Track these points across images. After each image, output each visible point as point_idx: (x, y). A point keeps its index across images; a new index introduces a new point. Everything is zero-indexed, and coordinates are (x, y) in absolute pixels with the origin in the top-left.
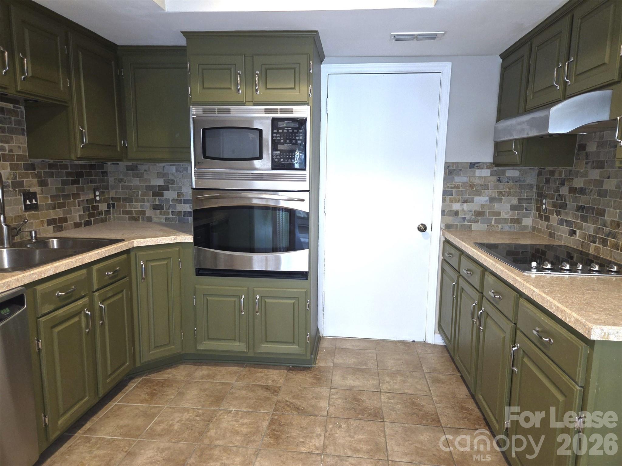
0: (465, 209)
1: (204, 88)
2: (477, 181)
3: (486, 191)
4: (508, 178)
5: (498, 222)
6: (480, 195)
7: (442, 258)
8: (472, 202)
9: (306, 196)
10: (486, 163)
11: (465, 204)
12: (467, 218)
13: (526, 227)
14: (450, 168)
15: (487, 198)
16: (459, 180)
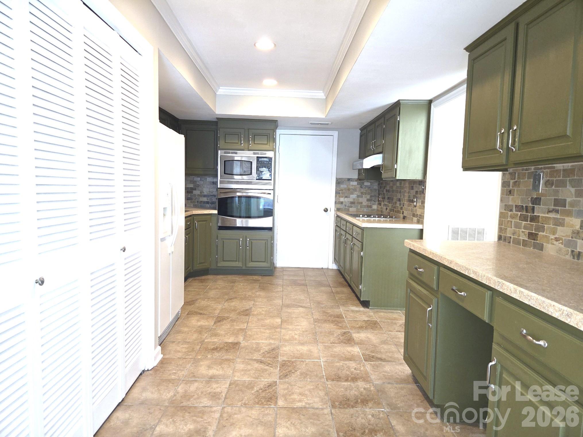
0: (346, 201)
1: (225, 143)
2: (351, 187)
3: (355, 192)
4: (365, 186)
5: (361, 207)
6: (353, 194)
7: (335, 225)
8: (349, 197)
9: (272, 192)
10: (355, 179)
11: (346, 198)
12: (347, 205)
13: (374, 210)
14: (338, 181)
15: (356, 196)
16: (343, 186)
